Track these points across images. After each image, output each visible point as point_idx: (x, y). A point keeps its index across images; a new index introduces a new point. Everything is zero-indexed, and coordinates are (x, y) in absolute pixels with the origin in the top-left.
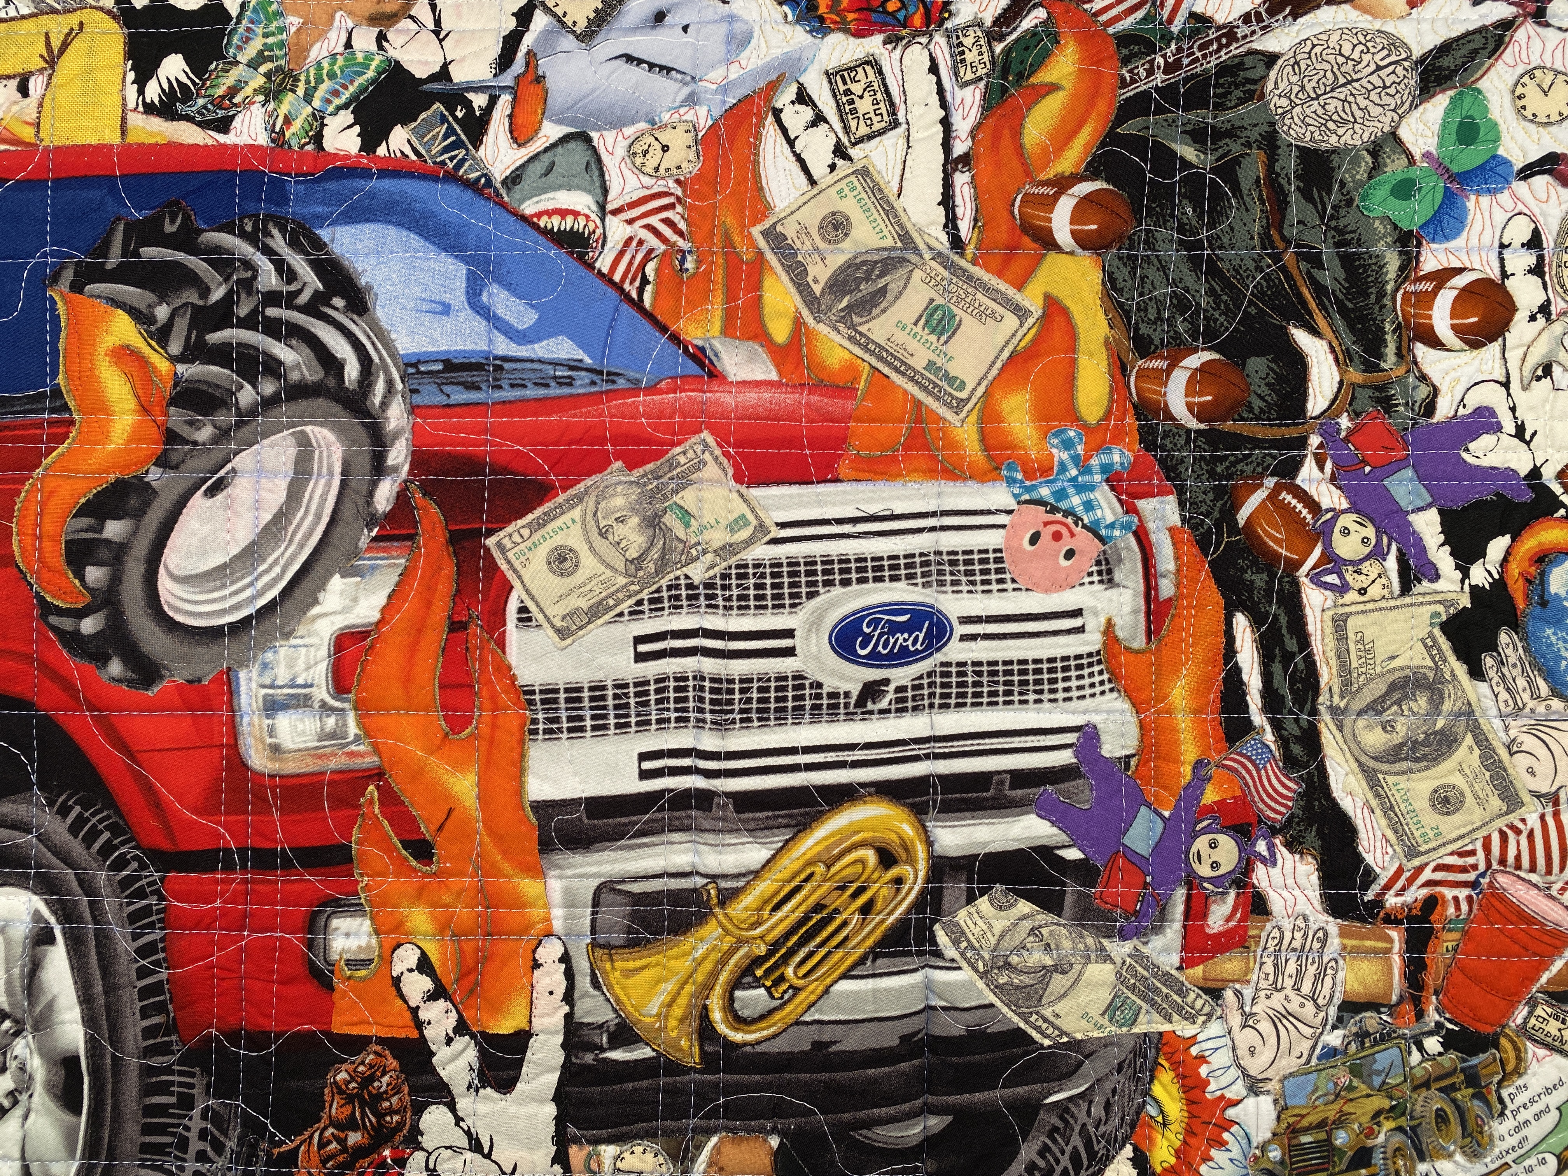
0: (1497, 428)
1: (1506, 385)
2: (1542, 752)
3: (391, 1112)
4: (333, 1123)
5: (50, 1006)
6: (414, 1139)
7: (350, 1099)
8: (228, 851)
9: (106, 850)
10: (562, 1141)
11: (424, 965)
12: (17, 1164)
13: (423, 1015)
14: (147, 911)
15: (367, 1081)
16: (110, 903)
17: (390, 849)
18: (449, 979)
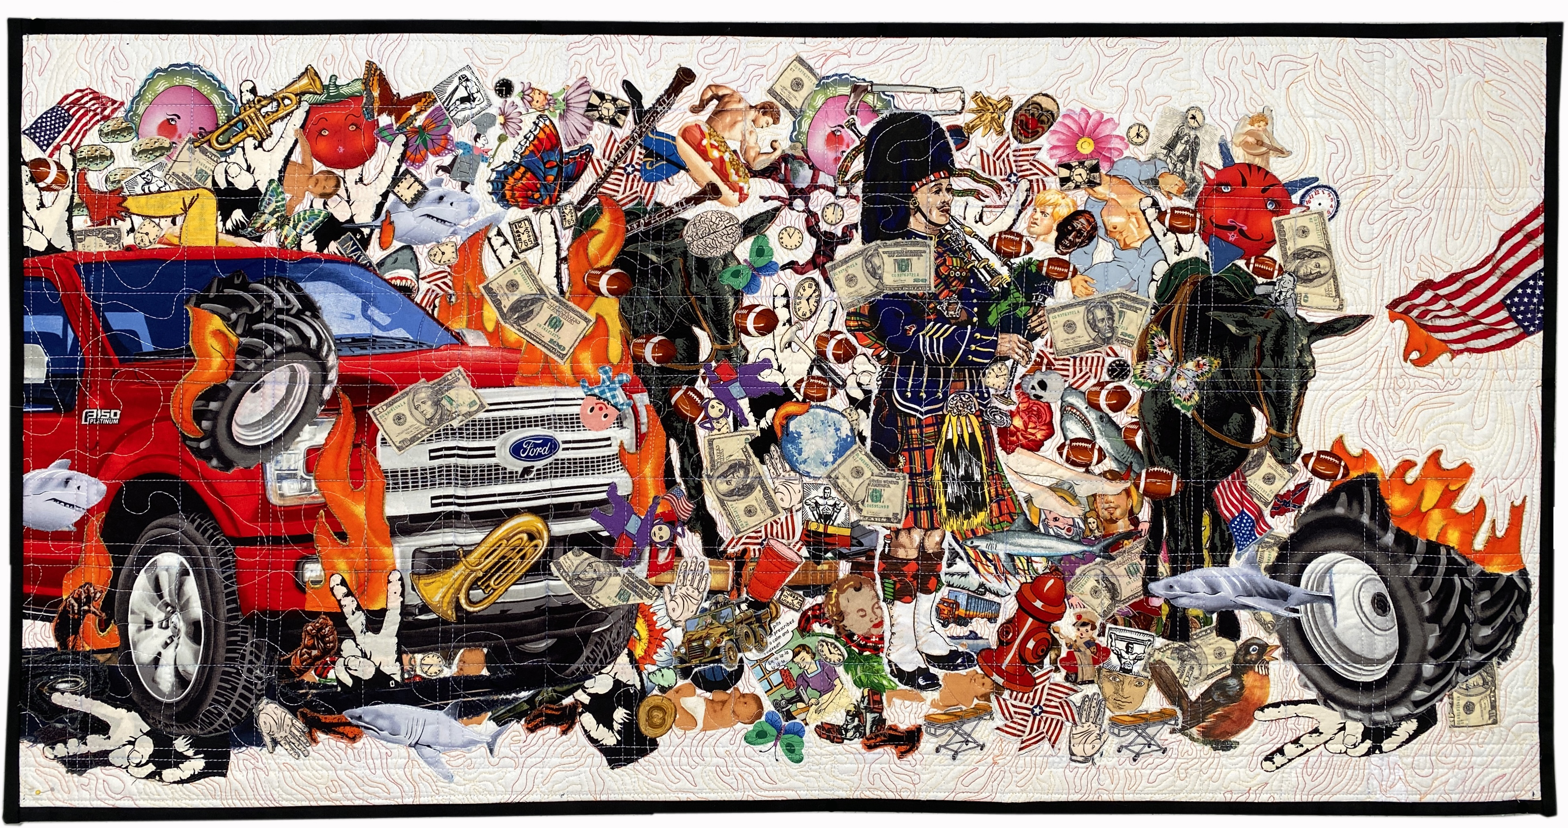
0: (771, 367)
1: (774, 350)
2: (786, 492)
3: (329, 642)
4: (306, 647)
5: (188, 601)
6: (339, 653)
7: (313, 637)
8: (262, 537)
9: (211, 537)
10: (400, 653)
11: (343, 583)
12: (173, 667)
13: (343, 603)
14: (228, 562)
15: (320, 630)
16: (212, 559)
17: (329, 536)
18: (354, 588)
